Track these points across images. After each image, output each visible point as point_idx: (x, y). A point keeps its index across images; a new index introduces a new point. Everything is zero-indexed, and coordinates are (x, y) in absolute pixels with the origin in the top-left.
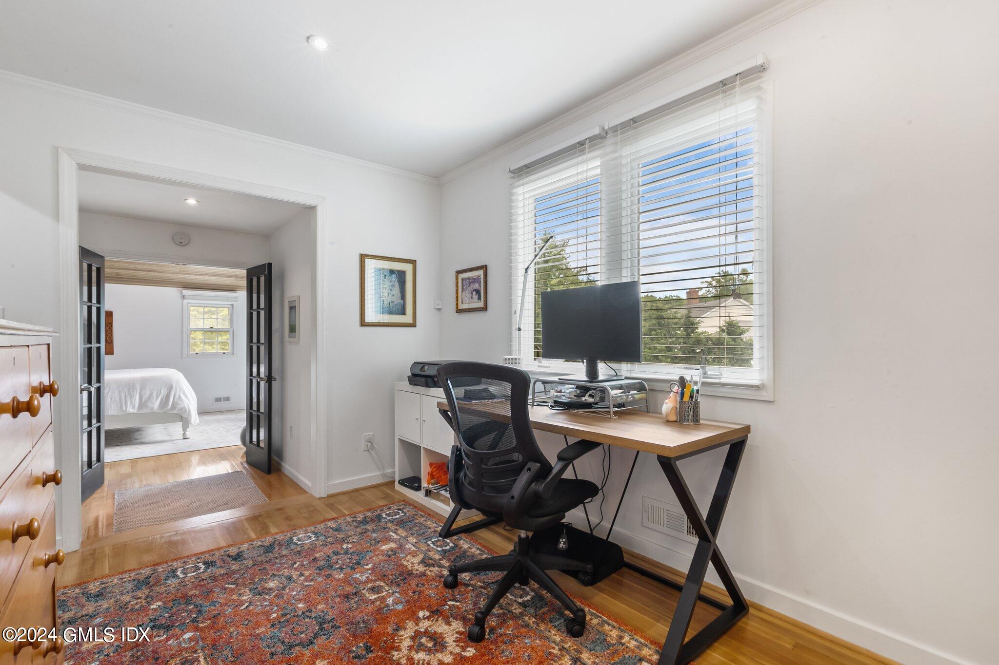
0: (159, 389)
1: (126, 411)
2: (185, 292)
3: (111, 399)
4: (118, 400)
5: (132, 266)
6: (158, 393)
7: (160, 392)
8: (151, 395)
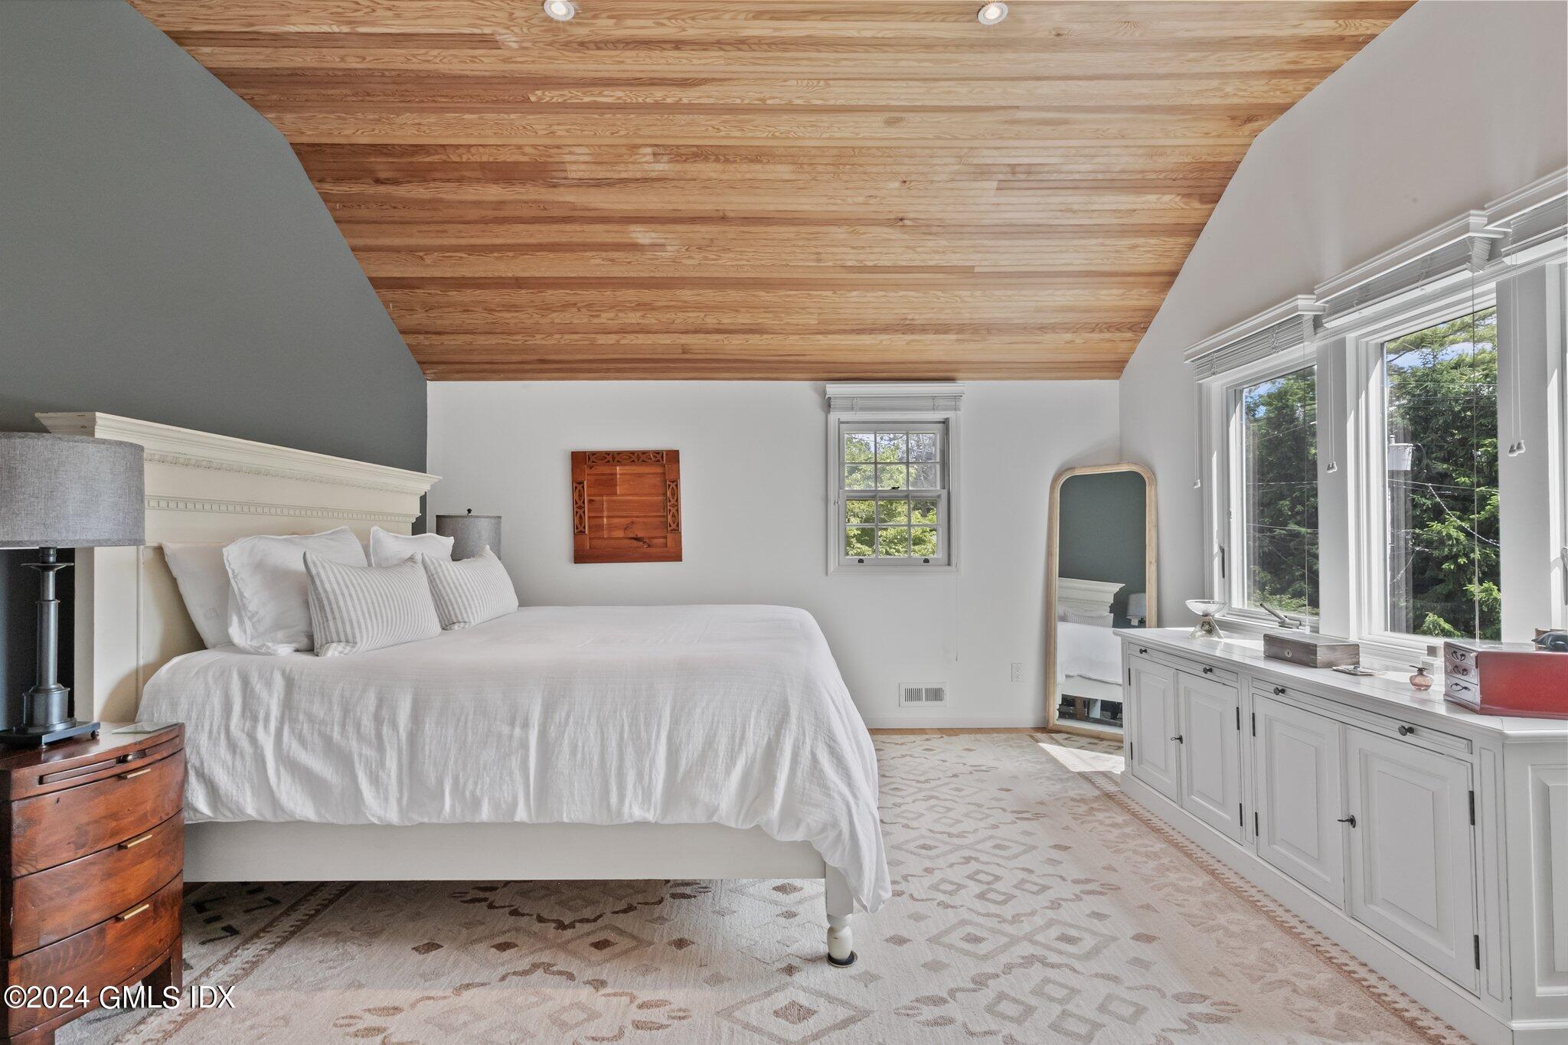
0: (739, 720)
1: (620, 813)
2: (833, 389)
3: (574, 752)
4: (596, 758)
5: (711, 321)
6: (733, 737)
7: (743, 737)
8: (710, 743)
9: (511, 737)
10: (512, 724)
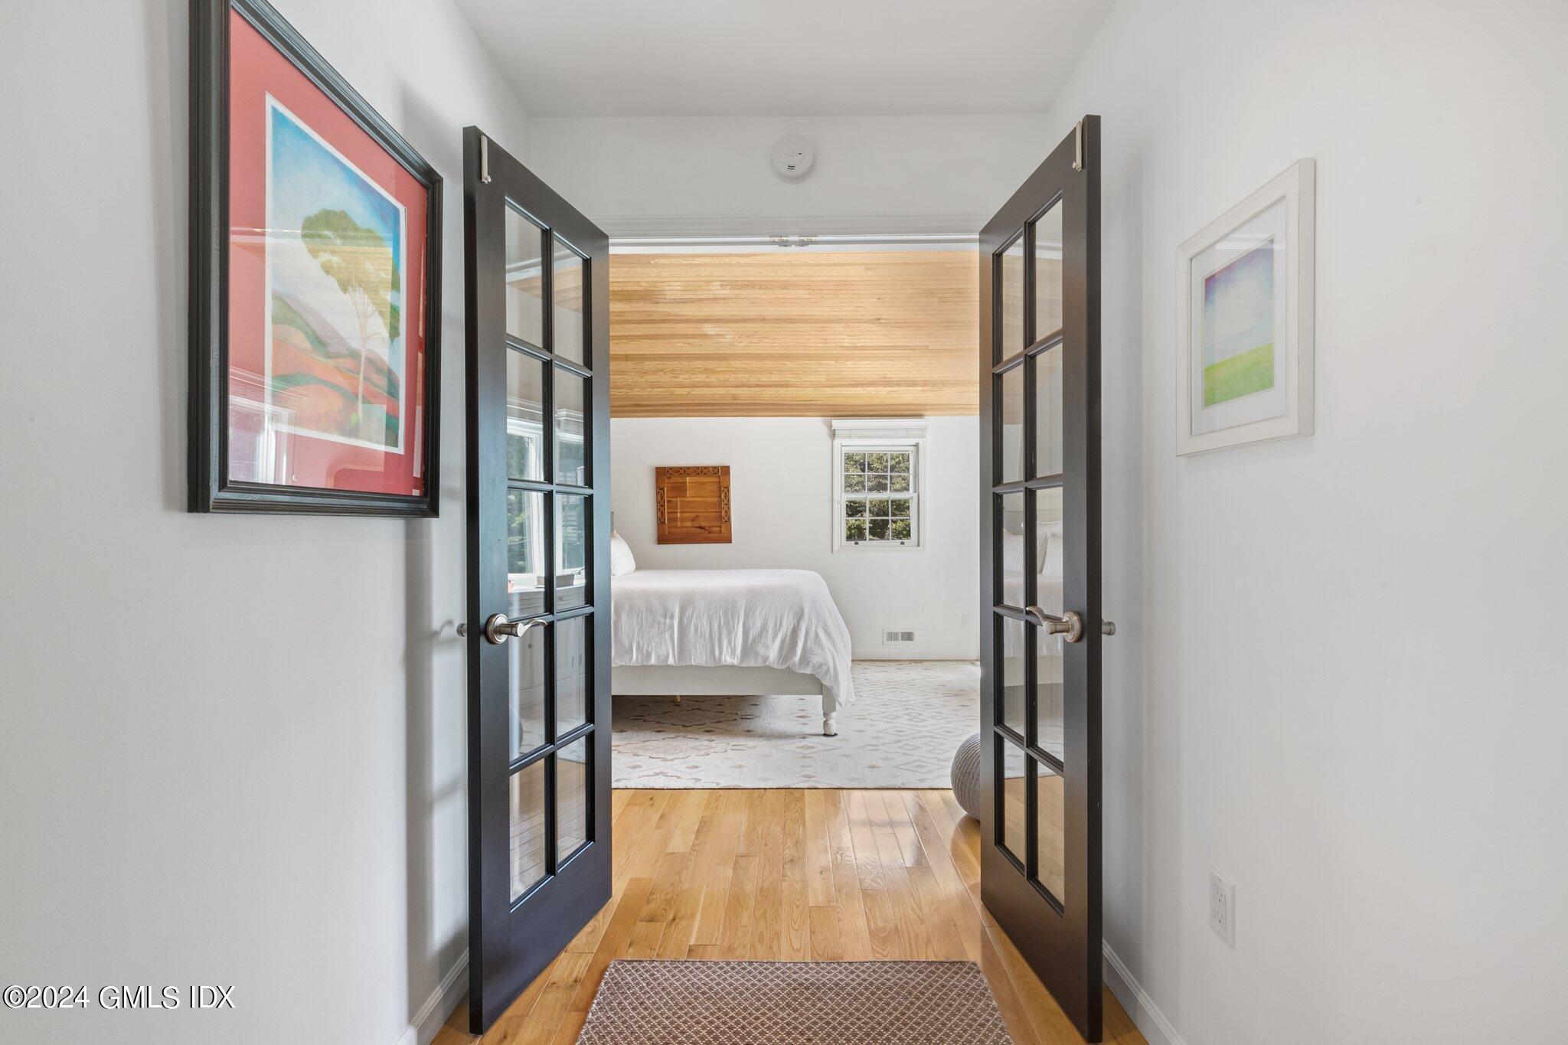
0: (779, 616)
1: (720, 660)
2: (837, 423)
3: (696, 630)
4: (707, 634)
6: (776, 624)
7: (781, 625)
8: (764, 628)
9: (665, 622)
10: (665, 617)
